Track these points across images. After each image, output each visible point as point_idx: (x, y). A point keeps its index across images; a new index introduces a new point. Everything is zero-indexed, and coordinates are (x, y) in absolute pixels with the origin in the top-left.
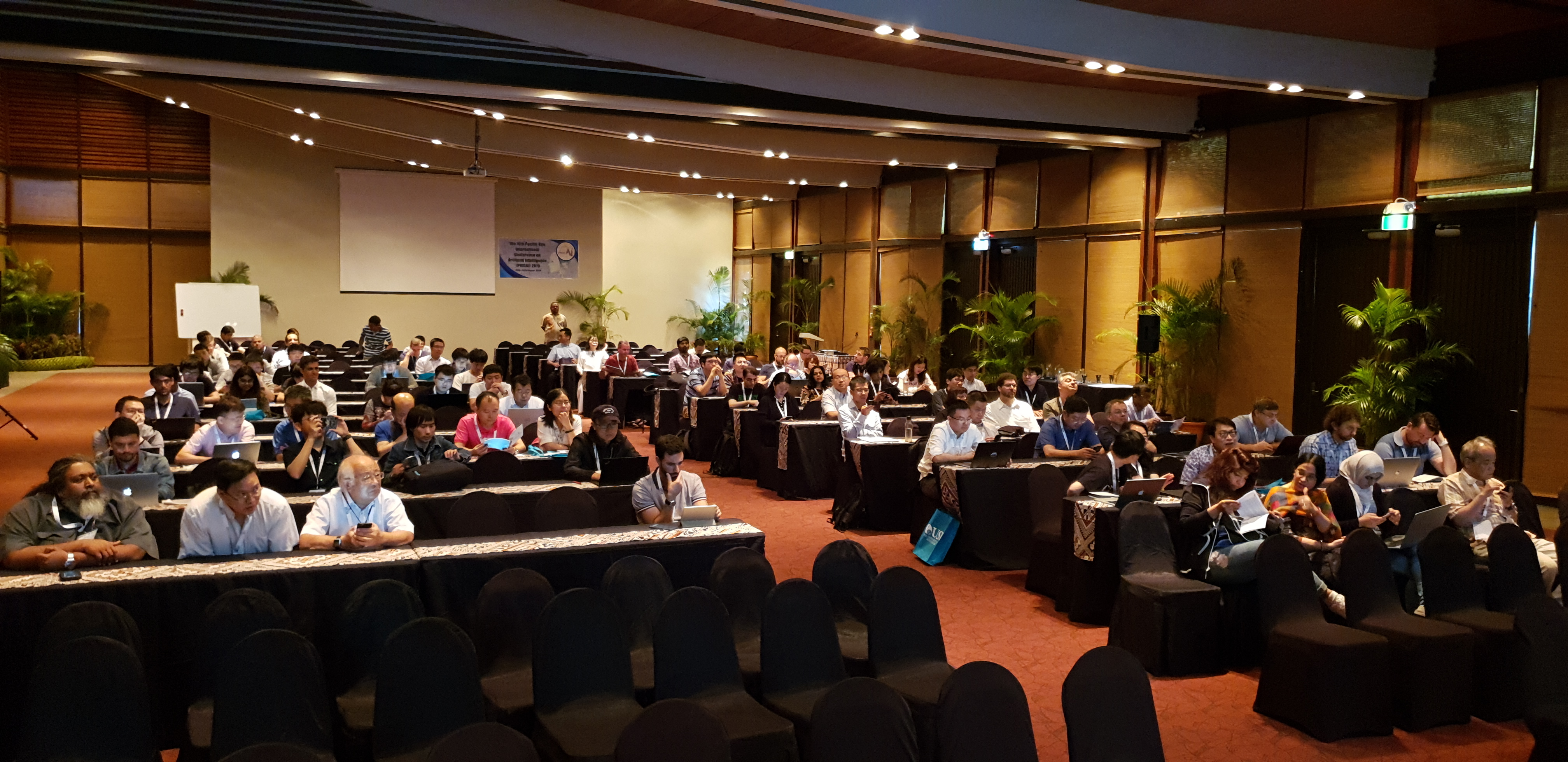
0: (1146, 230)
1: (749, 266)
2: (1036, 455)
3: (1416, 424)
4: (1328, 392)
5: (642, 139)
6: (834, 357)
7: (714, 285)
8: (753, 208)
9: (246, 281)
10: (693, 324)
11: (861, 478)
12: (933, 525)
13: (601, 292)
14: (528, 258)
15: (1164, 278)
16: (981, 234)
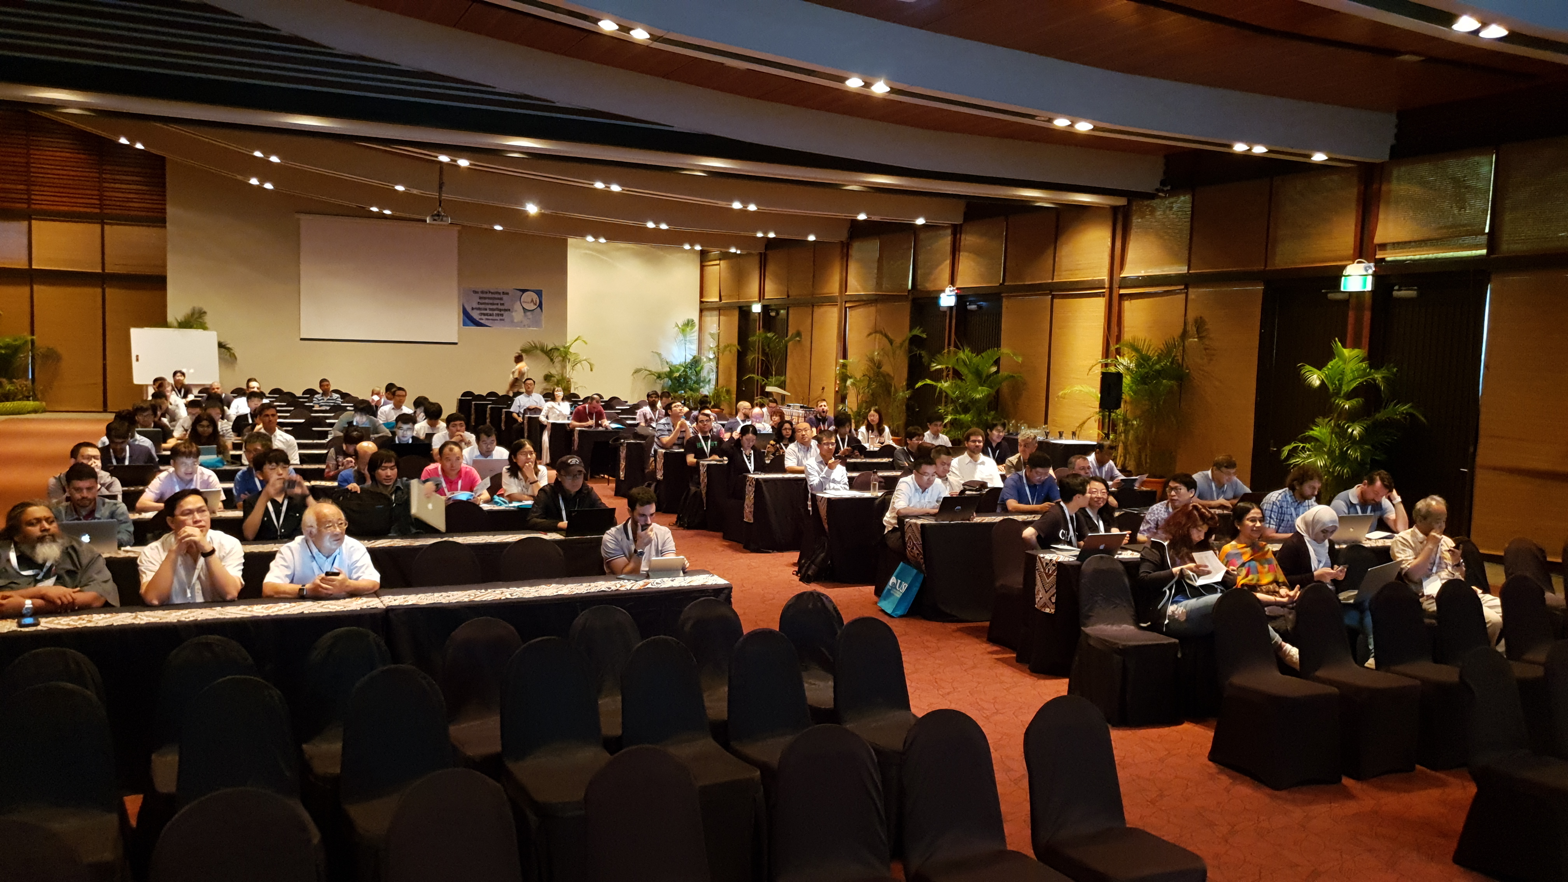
0: (1111, 288)
1: (716, 319)
2: (998, 510)
3: (1372, 482)
4: (1286, 450)
5: (609, 187)
6: (800, 411)
7: (681, 337)
8: (720, 260)
9: (204, 327)
10: (659, 376)
11: (827, 530)
12: (897, 578)
13: (566, 343)
14: (492, 307)
15: (1127, 336)
16: (948, 290)
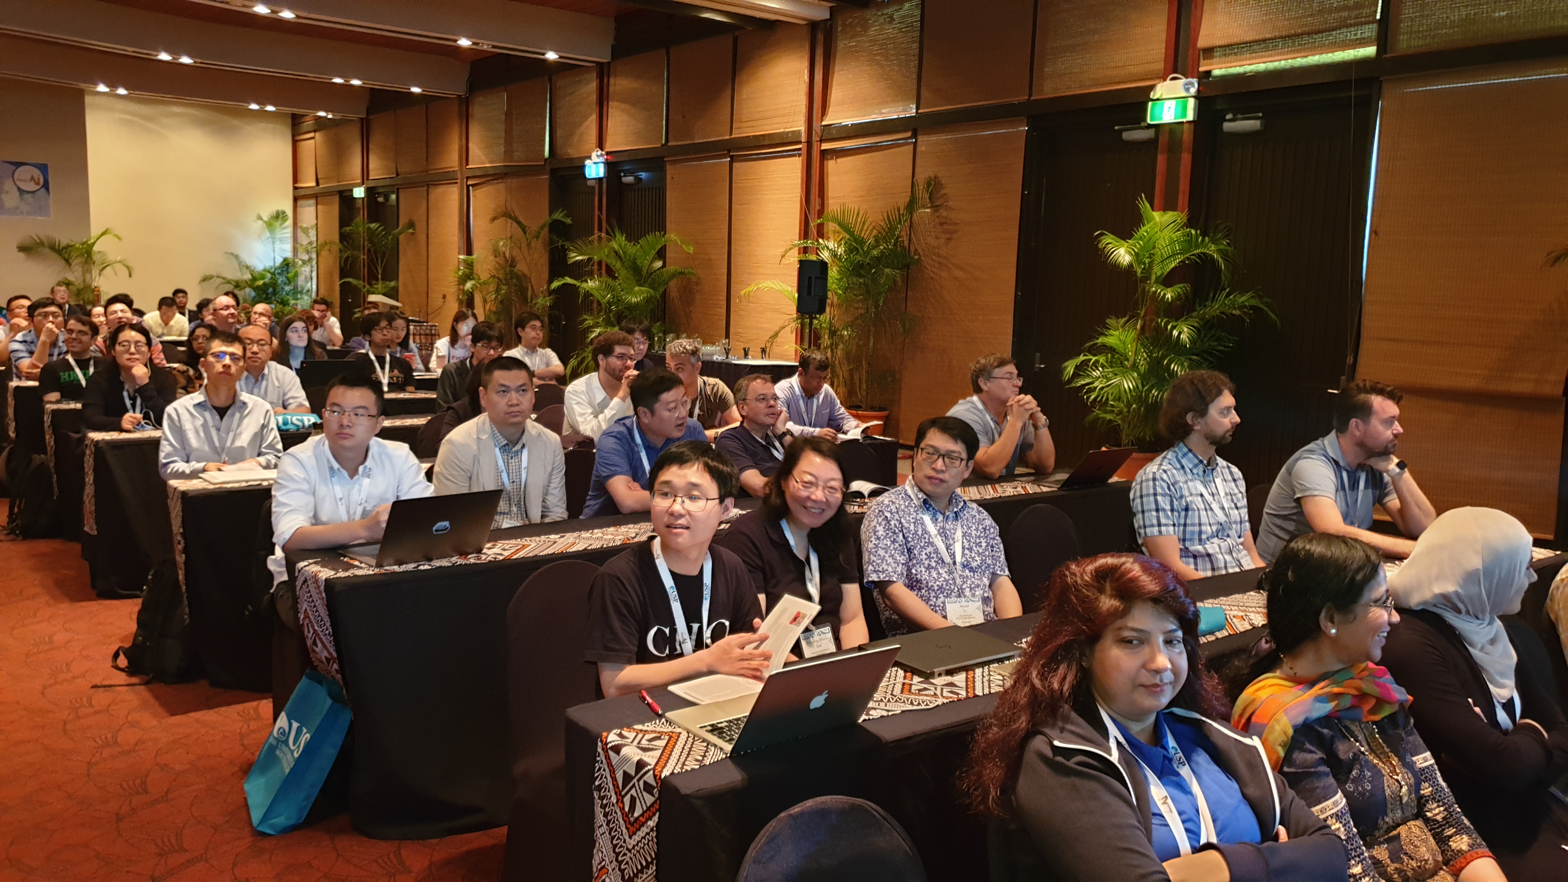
0: (809, 142)
1: (312, 209)
4: (1071, 365)
8: (315, 131)
13: (89, 238)
15: (833, 207)
16: (594, 155)
